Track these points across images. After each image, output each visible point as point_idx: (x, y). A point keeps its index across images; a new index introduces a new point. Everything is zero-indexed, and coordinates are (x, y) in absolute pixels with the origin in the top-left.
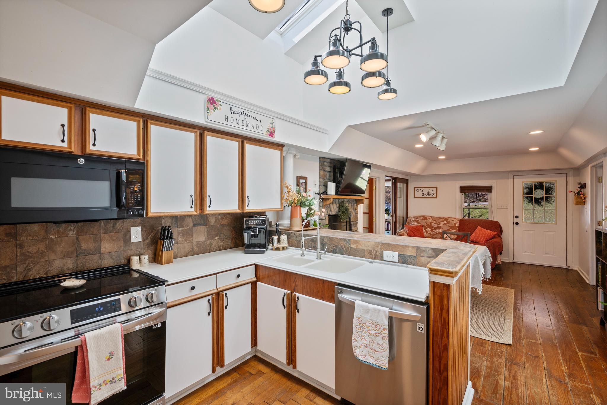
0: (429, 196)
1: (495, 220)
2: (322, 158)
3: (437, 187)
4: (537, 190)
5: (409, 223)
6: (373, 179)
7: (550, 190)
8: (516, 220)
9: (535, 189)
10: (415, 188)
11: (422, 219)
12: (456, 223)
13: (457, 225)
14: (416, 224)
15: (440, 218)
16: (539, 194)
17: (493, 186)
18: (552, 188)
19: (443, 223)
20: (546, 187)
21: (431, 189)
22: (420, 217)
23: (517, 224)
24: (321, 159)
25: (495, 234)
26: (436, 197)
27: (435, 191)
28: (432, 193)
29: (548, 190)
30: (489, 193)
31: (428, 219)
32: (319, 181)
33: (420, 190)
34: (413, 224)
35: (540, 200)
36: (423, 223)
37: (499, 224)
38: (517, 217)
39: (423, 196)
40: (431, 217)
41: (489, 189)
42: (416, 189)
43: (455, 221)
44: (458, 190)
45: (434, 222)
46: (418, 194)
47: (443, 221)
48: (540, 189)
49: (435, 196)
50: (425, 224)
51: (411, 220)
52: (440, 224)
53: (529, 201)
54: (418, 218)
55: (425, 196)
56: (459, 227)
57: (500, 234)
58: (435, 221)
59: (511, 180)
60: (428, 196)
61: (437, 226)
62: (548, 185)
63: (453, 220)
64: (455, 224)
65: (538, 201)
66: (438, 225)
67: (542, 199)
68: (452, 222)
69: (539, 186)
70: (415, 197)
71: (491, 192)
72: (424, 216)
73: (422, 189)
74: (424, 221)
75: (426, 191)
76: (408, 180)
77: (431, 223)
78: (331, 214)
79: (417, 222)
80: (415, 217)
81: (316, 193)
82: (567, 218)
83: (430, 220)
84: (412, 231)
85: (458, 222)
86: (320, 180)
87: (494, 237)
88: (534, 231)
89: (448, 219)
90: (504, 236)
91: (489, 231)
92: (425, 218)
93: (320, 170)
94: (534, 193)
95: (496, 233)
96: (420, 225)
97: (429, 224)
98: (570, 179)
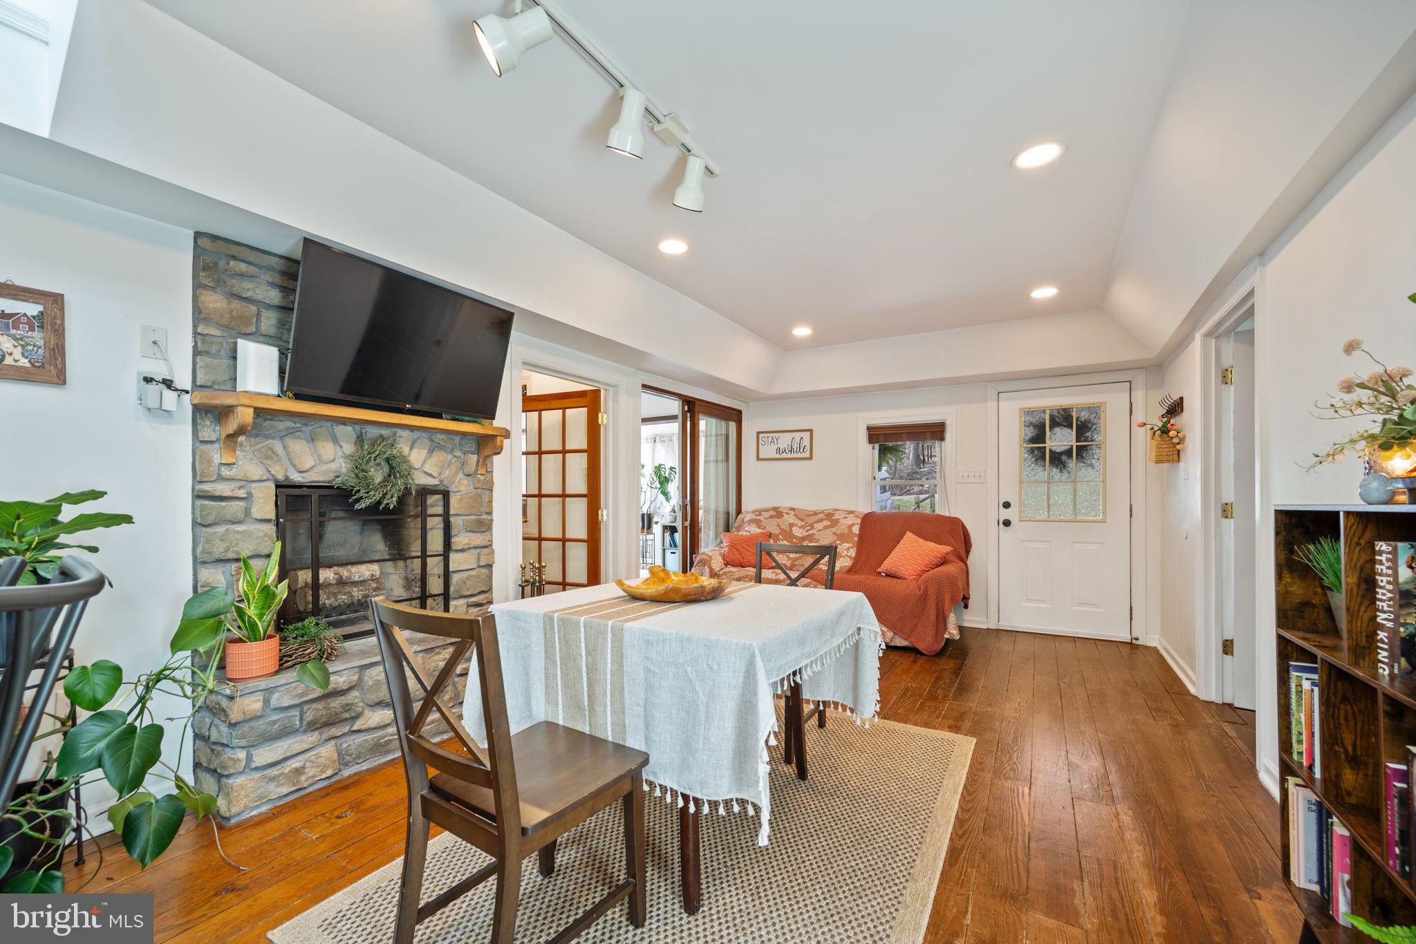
0: (793, 455)
1: (953, 515)
2: (215, 238)
3: (811, 431)
4: (1057, 430)
5: (739, 528)
6: (599, 391)
7: (1088, 429)
8: (1005, 514)
9: (1051, 428)
10: (758, 433)
11: (771, 517)
12: (853, 525)
13: (856, 530)
14: (754, 530)
15: (815, 513)
16: (1062, 439)
17: (948, 424)
18: (1093, 424)
19: (819, 526)
20: (1077, 419)
21: (798, 436)
22: (767, 510)
23: (1007, 523)
24: (203, 242)
25: (947, 553)
26: (811, 458)
27: (806, 442)
28: (801, 448)
29: (1084, 429)
30: (937, 443)
31: (786, 517)
32: (195, 334)
33: (770, 439)
34: (747, 531)
35: (1064, 458)
36: (772, 527)
37: (963, 526)
38: (1007, 505)
39: (778, 456)
40: (793, 509)
41: (936, 431)
42: (761, 435)
43: (851, 520)
44: (863, 436)
45: (800, 523)
46: (768, 451)
47: (820, 521)
48: (1065, 426)
49: (807, 455)
50: (775, 531)
51: (746, 520)
52: (812, 528)
53: (1037, 460)
54: (760, 515)
55: (784, 455)
56: (861, 536)
57: (963, 554)
58: (802, 520)
59: (992, 405)
60: (789, 456)
61: (805, 534)
62: (1084, 415)
63: (845, 518)
64: (850, 527)
65: (1058, 460)
66: (807, 531)
67: (1069, 453)
68: (843, 521)
69: (1062, 418)
70: (758, 459)
71: (942, 438)
72: (775, 509)
73: (777, 435)
74: (774, 522)
75: (785, 441)
76: (740, 412)
77: (791, 525)
78: (296, 477)
79: (758, 523)
80: (754, 512)
81: (148, 380)
82: (1131, 506)
83: (790, 518)
84: (738, 550)
85: (859, 521)
86: (200, 330)
87: (944, 561)
88: (1049, 542)
89: (833, 515)
90: (974, 559)
91: (932, 545)
92: (778, 513)
93: (197, 286)
94: (1050, 438)
95: (949, 549)
96: (762, 533)
97: (788, 529)
98: (1139, 395)
